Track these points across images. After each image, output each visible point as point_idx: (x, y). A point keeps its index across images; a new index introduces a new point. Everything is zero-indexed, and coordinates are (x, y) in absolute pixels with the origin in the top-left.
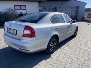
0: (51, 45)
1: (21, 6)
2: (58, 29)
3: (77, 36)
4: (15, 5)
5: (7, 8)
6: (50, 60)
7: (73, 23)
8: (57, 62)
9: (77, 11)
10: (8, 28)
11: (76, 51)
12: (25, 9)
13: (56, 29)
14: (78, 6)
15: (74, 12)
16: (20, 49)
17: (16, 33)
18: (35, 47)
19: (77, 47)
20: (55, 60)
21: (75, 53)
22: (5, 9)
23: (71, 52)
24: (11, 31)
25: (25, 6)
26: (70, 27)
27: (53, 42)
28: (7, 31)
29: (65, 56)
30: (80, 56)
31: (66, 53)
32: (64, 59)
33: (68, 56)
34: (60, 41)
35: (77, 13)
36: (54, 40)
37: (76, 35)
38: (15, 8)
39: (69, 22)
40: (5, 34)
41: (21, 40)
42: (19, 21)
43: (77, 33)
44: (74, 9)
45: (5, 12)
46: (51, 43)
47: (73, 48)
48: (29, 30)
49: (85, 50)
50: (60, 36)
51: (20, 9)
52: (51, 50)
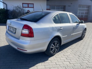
0: (51, 47)
1: (29, 5)
2: (61, 29)
3: (84, 39)
4: (23, 4)
5: (15, 6)
6: (49, 63)
7: (80, 24)
8: (56, 65)
9: (88, 10)
10: (9, 26)
11: (80, 56)
12: (33, 7)
13: (59, 30)
14: (90, 6)
15: (84, 12)
16: (18, 48)
17: (15, 32)
18: (33, 48)
19: (83, 51)
20: (55, 63)
21: (79, 58)
22: (13, 7)
23: (75, 56)
24: (12, 30)
25: (33, 4)
26: (76, 28)
27: (54, 44)
28: (8, 29)
29: (66, 60)
30: (84, 62)
31: (68, 56)
32: (64, 63)
33: (69, 60)
34: (62, 43)
35: (88, 13)
36: (55, 42)
37: (84, 37)
38: (24, 6)
39: (76, 22)
40: (7, 32)
41: (19, 39)
42: (20, 20)
43: (85, 35)
44: (85, 9)
45: (13, 9)
46: (52, 45)
47: (77, 51)
48: (27, 30)
49: (91, 55)
50: (63, 37)
51: (28, 7)
52: (52, 52)
